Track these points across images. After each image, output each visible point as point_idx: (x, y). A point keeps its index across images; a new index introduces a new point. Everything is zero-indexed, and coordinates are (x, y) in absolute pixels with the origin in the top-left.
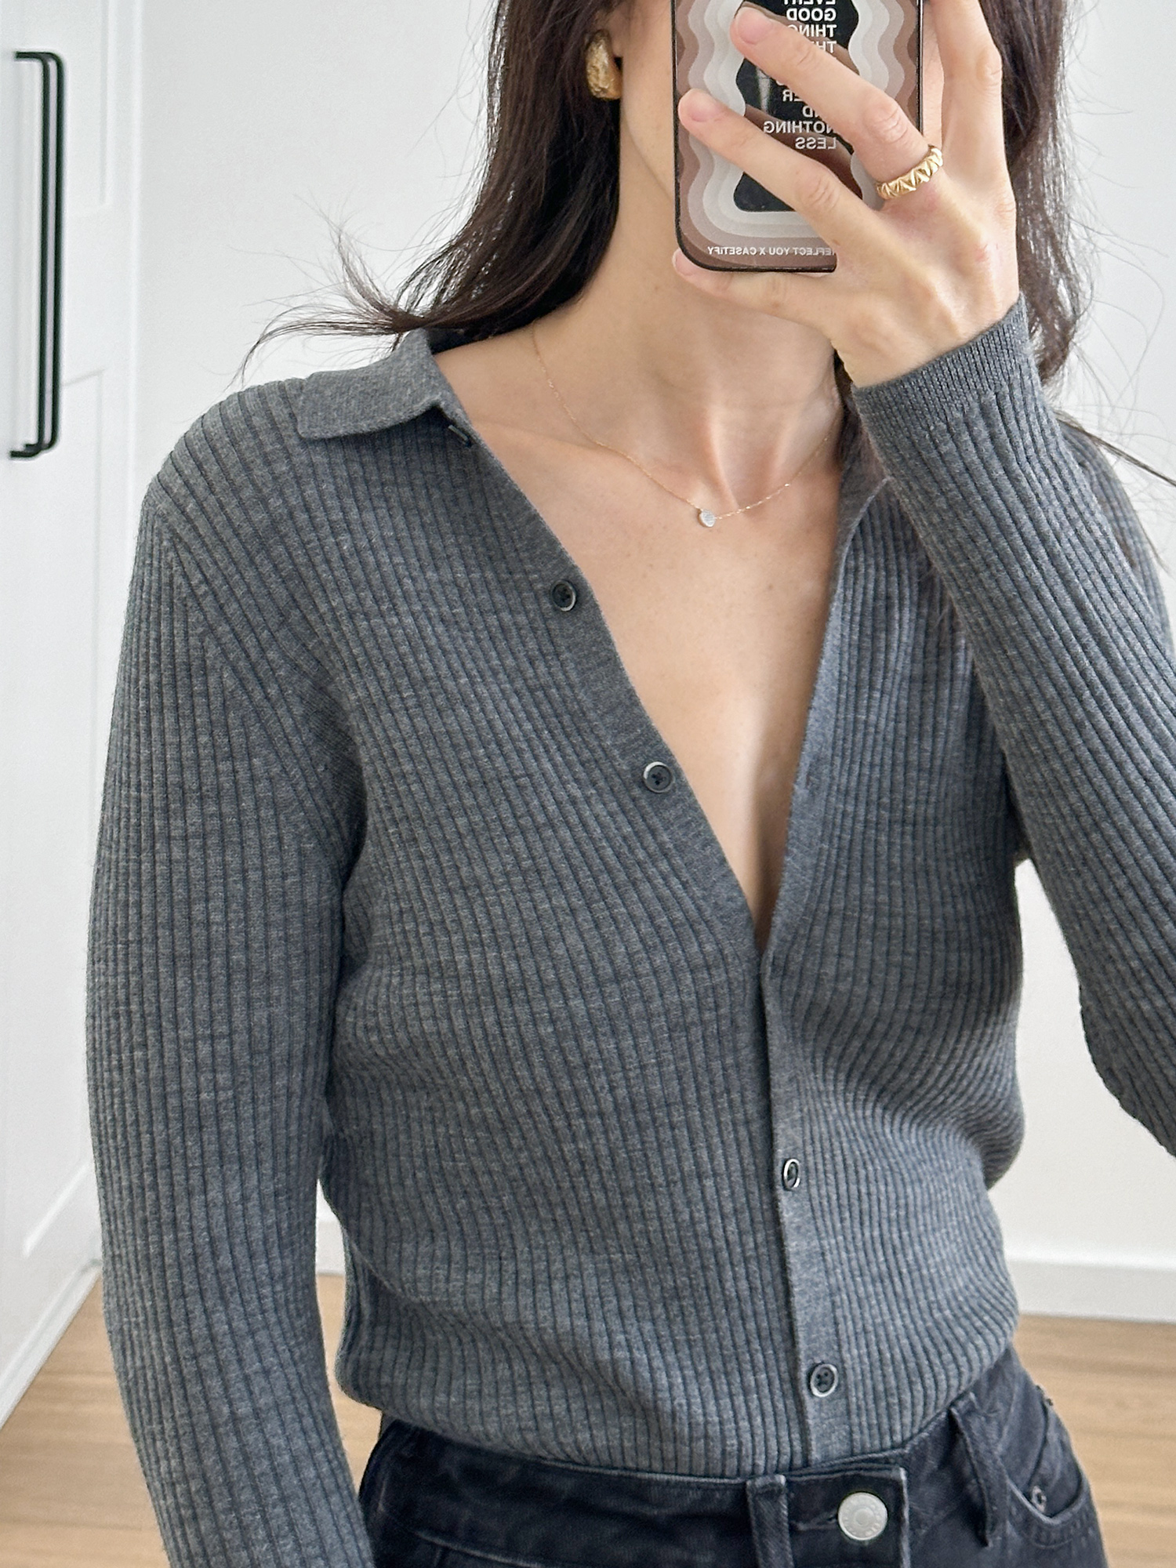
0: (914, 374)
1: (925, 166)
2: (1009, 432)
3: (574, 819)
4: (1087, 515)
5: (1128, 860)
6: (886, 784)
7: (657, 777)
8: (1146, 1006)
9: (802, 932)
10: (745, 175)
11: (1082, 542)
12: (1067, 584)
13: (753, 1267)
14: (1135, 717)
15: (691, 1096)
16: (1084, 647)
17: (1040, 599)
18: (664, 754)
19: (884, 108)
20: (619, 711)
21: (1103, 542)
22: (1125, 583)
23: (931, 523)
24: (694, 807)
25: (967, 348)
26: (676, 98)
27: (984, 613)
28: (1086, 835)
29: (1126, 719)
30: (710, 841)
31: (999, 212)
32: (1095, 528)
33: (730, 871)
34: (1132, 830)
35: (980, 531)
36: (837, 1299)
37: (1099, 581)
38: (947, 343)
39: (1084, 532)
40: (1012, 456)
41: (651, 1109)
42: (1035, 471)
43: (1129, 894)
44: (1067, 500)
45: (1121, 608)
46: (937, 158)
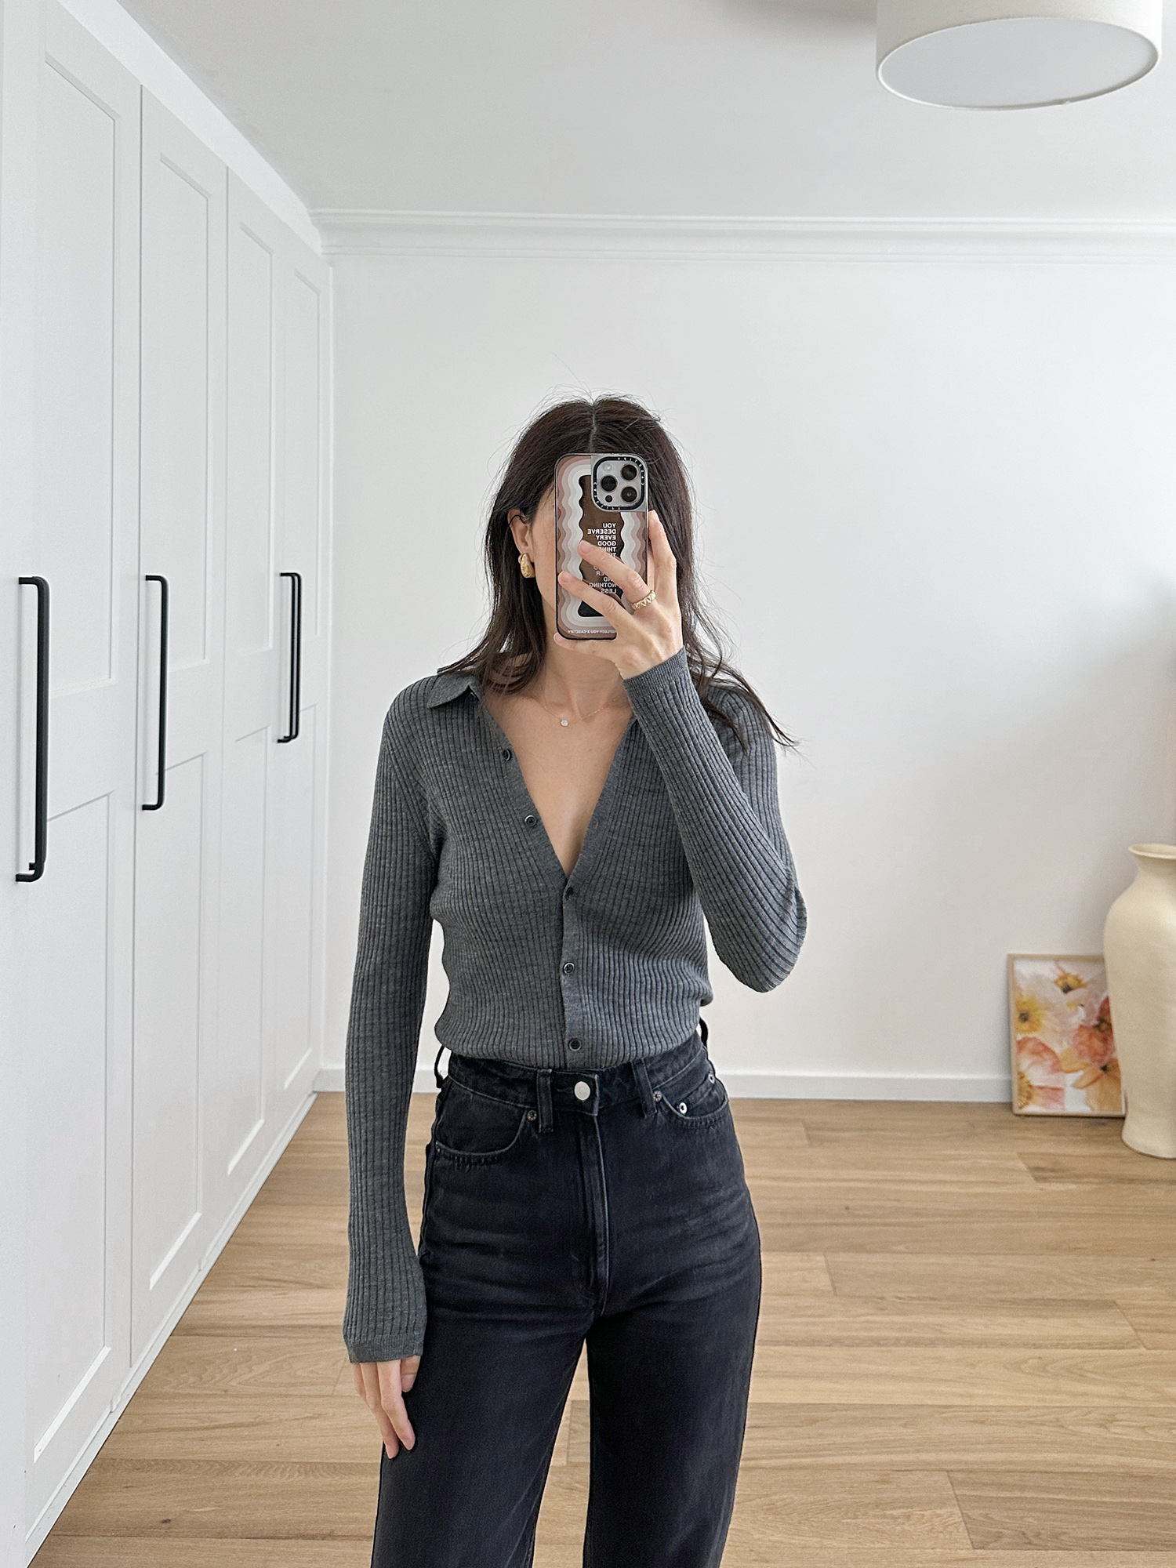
0: (645, 673)
1: (649, 597)
2: (680, 697)
3: (497, 836)
4: (708, 730)
5: (718, 864)
6: (633, 830)
7: (531, 821)
8: (723, 921)
9: (587, 882)
10: (583, 602)
11: (706, 740)
12: (700, 755)
13: (550, 999)
14: (723, 808)
15: (530, 937)
16: (705, 780)
17: (690, 761)
18: (536, 813)
19: (635, 576)
20: (521, 797)
21: (714, 740)
22: (722, 757)
23: (650, 732)
24: (544, 832)
25: (664, 664)
26: (557, 575)
27: (669, 767)
28: (703, 853)
29: (719, 809)
30: (549, 845)
31: (675, 616)
32: (711, 735)
33: (556, 857)
34: (720, 852)
35: (668, 734)
36: (586, 1016)
37: (712, 755)
38: (658, 662)
39: (707, 736)
40: (682, 705)
41: (514, 940)
42: (690, 712)
43: (717, 877)
44: (701, 724)
45: (720, 766)
46: (653, 595)
